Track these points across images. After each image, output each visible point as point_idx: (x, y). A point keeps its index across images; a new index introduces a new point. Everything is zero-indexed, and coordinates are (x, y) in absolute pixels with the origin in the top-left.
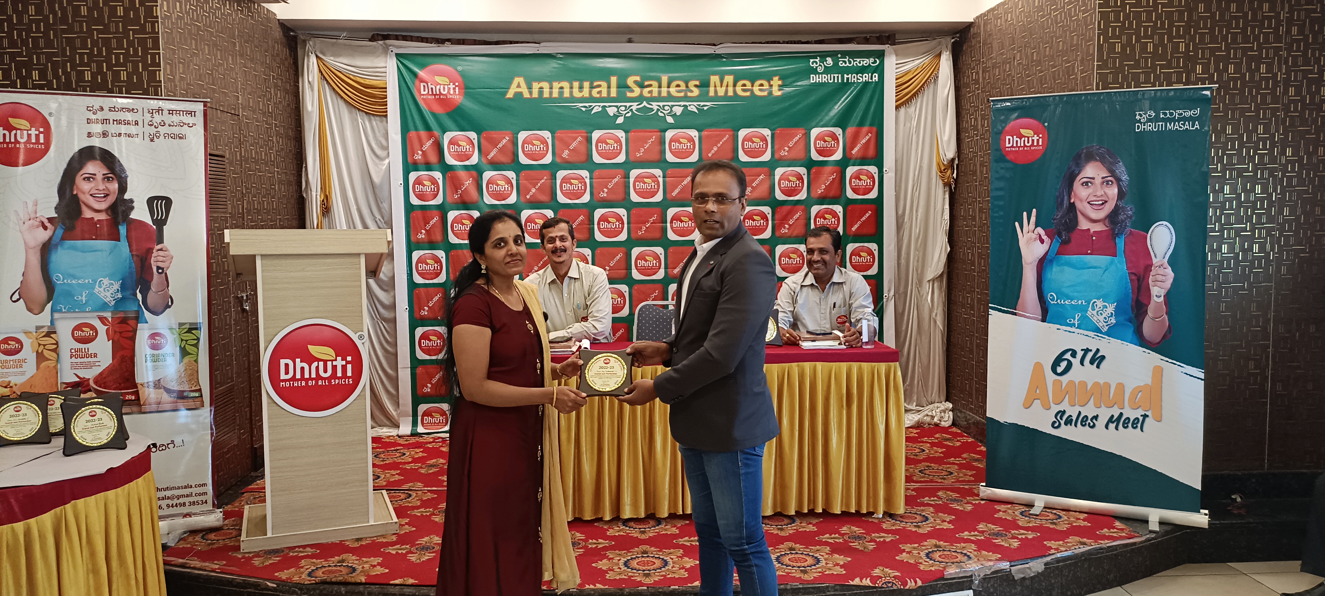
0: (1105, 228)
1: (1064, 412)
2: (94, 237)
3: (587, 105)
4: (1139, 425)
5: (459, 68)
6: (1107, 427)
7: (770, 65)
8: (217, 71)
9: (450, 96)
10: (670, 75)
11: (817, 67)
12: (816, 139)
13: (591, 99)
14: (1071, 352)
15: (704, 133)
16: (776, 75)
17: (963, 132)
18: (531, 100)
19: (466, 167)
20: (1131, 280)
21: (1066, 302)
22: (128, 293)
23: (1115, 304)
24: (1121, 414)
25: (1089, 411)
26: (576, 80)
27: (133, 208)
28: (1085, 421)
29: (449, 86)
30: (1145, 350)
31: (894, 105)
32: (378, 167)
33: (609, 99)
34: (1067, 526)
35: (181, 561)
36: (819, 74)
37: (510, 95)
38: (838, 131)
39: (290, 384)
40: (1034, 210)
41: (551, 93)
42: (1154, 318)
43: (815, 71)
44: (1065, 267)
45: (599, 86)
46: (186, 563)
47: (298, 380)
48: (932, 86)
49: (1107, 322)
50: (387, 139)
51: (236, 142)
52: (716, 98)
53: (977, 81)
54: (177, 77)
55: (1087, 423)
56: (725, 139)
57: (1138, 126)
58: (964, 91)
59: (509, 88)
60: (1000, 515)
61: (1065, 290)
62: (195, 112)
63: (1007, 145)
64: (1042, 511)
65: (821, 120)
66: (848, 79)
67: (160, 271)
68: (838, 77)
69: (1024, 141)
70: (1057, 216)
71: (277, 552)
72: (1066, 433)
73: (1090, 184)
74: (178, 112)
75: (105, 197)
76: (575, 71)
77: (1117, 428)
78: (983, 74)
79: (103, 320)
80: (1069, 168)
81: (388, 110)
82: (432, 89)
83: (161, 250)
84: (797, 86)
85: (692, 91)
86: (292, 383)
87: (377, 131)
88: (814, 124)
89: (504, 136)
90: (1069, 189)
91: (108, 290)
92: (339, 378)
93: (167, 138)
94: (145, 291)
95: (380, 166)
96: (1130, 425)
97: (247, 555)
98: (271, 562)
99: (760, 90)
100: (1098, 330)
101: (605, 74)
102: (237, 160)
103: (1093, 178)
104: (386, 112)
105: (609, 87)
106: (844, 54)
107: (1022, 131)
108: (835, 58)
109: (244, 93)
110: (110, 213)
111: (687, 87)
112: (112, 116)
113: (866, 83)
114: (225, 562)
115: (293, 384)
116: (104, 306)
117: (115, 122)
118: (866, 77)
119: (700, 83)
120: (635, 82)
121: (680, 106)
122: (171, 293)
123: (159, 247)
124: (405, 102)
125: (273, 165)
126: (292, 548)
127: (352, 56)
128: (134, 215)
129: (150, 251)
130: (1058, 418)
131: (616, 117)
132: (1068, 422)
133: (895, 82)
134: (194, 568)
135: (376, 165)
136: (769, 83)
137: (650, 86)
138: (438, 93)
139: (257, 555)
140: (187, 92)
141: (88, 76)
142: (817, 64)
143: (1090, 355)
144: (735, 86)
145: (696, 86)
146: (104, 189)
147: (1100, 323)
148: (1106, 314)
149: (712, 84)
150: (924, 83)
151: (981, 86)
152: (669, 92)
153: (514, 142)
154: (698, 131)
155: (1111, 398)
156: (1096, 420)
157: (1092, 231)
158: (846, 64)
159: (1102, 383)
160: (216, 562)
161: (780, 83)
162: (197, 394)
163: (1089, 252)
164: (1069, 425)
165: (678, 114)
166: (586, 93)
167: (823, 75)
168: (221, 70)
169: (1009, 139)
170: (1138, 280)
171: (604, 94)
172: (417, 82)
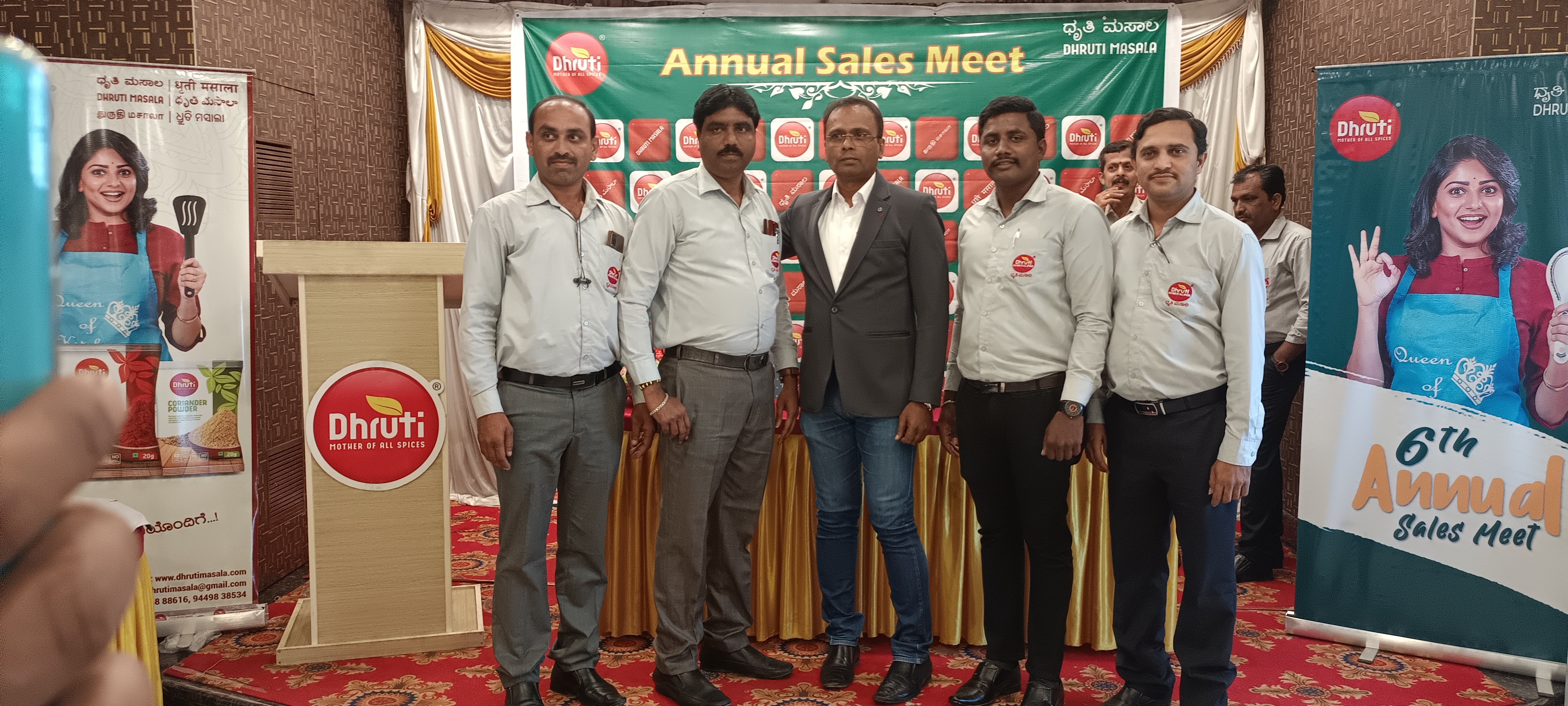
0: (1483, 256)
1: (1412, 518)
2: (105, 248)
3: (765, 85)
4: (1525, 540)
5: (602, 37)
6: (1476, 540)
7: (1009, 32)
8: (279, 35)
9: (591, 74)
10: (876, 45)
11: (1073, 34)
12: (1069, 132)
13: (770, 77)
14: (1425, 433)
15: (919, 123)
16: (1016, 46)
17: (1274, 121)
18: (693, 78)
19: (609, 166)
20: (1520, 332)
21: (1422, 361)
22: (147, 321)
23: (1495, 365)
24: (1498, 524)
25: (1450, 516)
26: (751, 53)
27: (154, 211)
28: (1443, 531)
29: (589, 61)
30: (1537, 432)
31: (1177, 84)
32: (499, 165)
33: (794, 77)
34: (1411, 681)
35: (199, 674)
36: (1075, 43)
37: (666, 71)
38: (1100, 121)
39: (342, 446)
40: (1378, 229)
41: (719, 69)
42: (1552, 388)
43: (1069, 40)
44: (1423, 311)
45: (782, 60)
46: (204, 679)
47: (353, 441)
48: (1232, 59)
49: (1481, 391)
50: (510, 129)
51: (309, 129)
52: (935, 76)
53: (1296, 52)
54: (218, 42)
55: (1447, 534)
56: (946, 131)
57: (1538, 108)
58: (1277, 65)
59: (664, 63)
60: (1315, 659)
61: (1422, 344)
62: (236, 86)
63: (1340, 134)
64: (1377, 656)
65: (1075, 106)
66: (1115, 49)
67: (190, 293)
68: (1101, 47)
69: (1365, 128)
70: (1411, 237)
71: (321, 668)
72: (1415, 546)
73: (1461, 192)
74: (214, 87)
75: (119, 196)
76: (750, 39)
77: (1491, 543)
78: (1305, 41)
79: (115, 355)
80: (1431, 169)
81: (512, 91)
82: (567, 63)
83: (190, 266)
84: (1044, 60)
85: (903, 67)
86: (344, 444)
87: (498, 119)
88: (1065, 111)
89: (658, 124)
90: (1430, 198)
91: (123, 318)
92: (407, 440)
93: (199, 119)
94: (169, 320)
95: (502, 164)
96: (1511, 539)
97: (282, 671)
98: (310, 682)
99: (995, 65)
100: (1466, 402)
101: (790, 45)
102: (309, 152)
103: (1467, 184)
104: (510, 93)
105: (794, 62)
106: (1112, 15)
107: (1362, 114)
108: (1097, 21)
109: (321, 66)
110: (125, 218)
111: (897, 60)
112: (129, 90)
113: (1141, 56)
114: (251, 680)
115: (347, 446)
116: (117, 338)
117: (133, 99)
118: (1140, 47)
119: (915, 55)
120: (829, 55)
121: (887, 86)
122: (203, 322)
123: (189, 261)
124: (534, 82)
125: (365, 160)
126: (341, 663)
127: (468, 21)
128: (156, 220)
129: (175, 268)
130: (1405, 525)
131: (802, 100)
132: (1420, 531)
133: (1180, 53)
134: (212, 686)
135: (496, 161)
136: (1007, 54)
137: (848, 60)
138: (575, 69)
139: (296, 670)
140: (234, 62)
141: (102, 39)
142: (1072, 30)
143: (1454, 437)
144: (961, 59)
145: (909, 60)
146: (118, 186)
147: (1471, 393)
148: (1479, 380)
149: (930, 57)
150: (1221, 55)
151: (1302, 56)
152: (872, 69)
153: (670, 133)
154: (911, 119)
155: (1483, 500)
156: (1461, 531)
157: (1463, 259)
158: (1112, 29)
159: (1471, 479)
160: (241, 679)
161: (1022, 55)
162: (235, 455)
163: (1458, 289)
164: (1420, 536)
165: (884, 97)
166: (764, 69)
167: (1081, 45)
168: (286, 34)
169: (1343, 126)
170: (1531, 331)
171: (788, 71)
172: (549, 55)
